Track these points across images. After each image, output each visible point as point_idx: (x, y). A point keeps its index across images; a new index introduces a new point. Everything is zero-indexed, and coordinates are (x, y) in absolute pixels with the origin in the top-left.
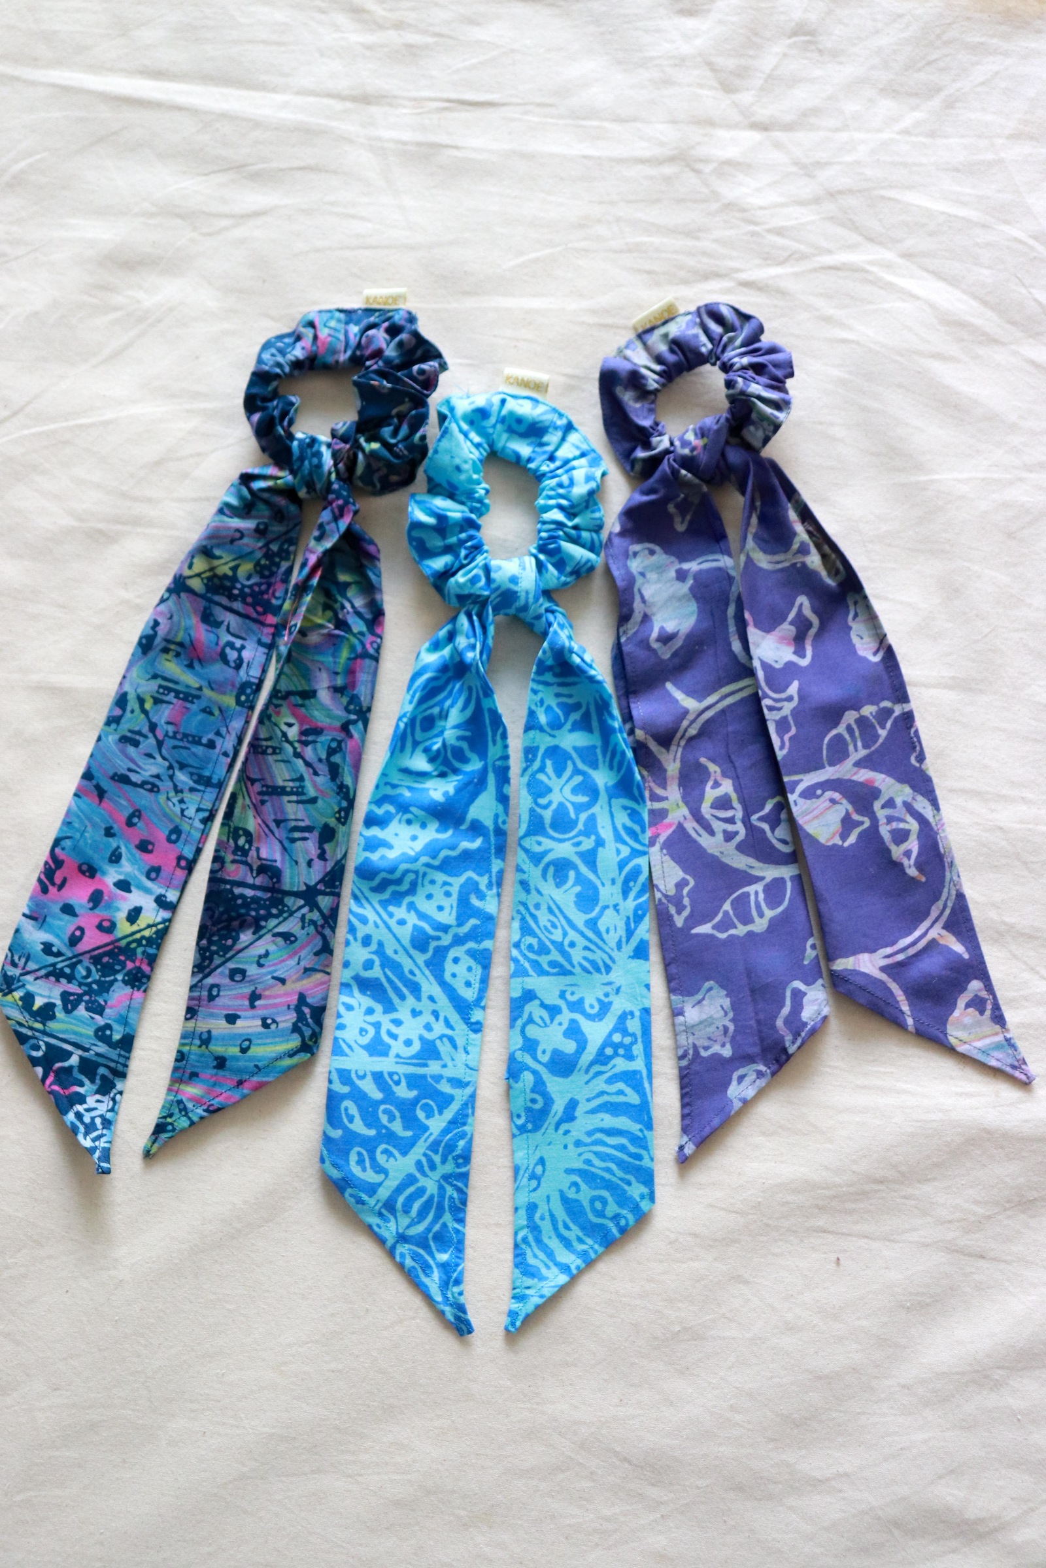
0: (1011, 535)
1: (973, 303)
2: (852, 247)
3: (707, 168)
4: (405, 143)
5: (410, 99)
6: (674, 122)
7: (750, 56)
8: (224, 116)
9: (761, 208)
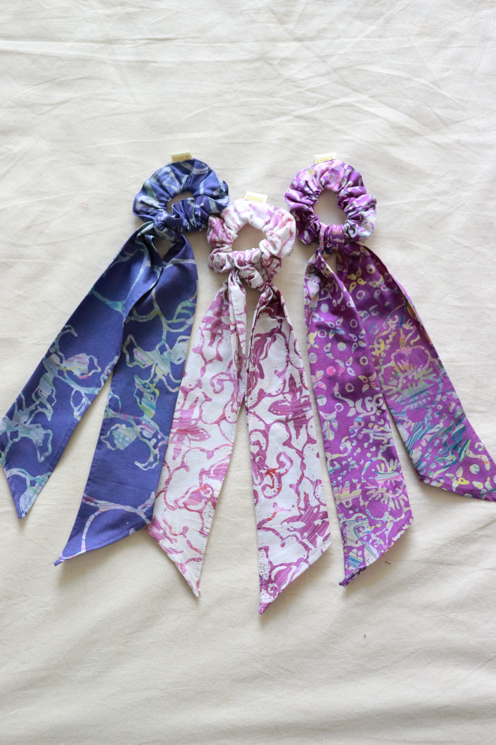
0: (431, 227)
1: (406, 117)
2: (347, 95)
3: (275, 63)
4: (130, 62)
5: (131, 40)
6: (258, 41)
7: (291, 5)
8: (42, 56)
9: (302, 80)
